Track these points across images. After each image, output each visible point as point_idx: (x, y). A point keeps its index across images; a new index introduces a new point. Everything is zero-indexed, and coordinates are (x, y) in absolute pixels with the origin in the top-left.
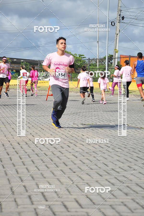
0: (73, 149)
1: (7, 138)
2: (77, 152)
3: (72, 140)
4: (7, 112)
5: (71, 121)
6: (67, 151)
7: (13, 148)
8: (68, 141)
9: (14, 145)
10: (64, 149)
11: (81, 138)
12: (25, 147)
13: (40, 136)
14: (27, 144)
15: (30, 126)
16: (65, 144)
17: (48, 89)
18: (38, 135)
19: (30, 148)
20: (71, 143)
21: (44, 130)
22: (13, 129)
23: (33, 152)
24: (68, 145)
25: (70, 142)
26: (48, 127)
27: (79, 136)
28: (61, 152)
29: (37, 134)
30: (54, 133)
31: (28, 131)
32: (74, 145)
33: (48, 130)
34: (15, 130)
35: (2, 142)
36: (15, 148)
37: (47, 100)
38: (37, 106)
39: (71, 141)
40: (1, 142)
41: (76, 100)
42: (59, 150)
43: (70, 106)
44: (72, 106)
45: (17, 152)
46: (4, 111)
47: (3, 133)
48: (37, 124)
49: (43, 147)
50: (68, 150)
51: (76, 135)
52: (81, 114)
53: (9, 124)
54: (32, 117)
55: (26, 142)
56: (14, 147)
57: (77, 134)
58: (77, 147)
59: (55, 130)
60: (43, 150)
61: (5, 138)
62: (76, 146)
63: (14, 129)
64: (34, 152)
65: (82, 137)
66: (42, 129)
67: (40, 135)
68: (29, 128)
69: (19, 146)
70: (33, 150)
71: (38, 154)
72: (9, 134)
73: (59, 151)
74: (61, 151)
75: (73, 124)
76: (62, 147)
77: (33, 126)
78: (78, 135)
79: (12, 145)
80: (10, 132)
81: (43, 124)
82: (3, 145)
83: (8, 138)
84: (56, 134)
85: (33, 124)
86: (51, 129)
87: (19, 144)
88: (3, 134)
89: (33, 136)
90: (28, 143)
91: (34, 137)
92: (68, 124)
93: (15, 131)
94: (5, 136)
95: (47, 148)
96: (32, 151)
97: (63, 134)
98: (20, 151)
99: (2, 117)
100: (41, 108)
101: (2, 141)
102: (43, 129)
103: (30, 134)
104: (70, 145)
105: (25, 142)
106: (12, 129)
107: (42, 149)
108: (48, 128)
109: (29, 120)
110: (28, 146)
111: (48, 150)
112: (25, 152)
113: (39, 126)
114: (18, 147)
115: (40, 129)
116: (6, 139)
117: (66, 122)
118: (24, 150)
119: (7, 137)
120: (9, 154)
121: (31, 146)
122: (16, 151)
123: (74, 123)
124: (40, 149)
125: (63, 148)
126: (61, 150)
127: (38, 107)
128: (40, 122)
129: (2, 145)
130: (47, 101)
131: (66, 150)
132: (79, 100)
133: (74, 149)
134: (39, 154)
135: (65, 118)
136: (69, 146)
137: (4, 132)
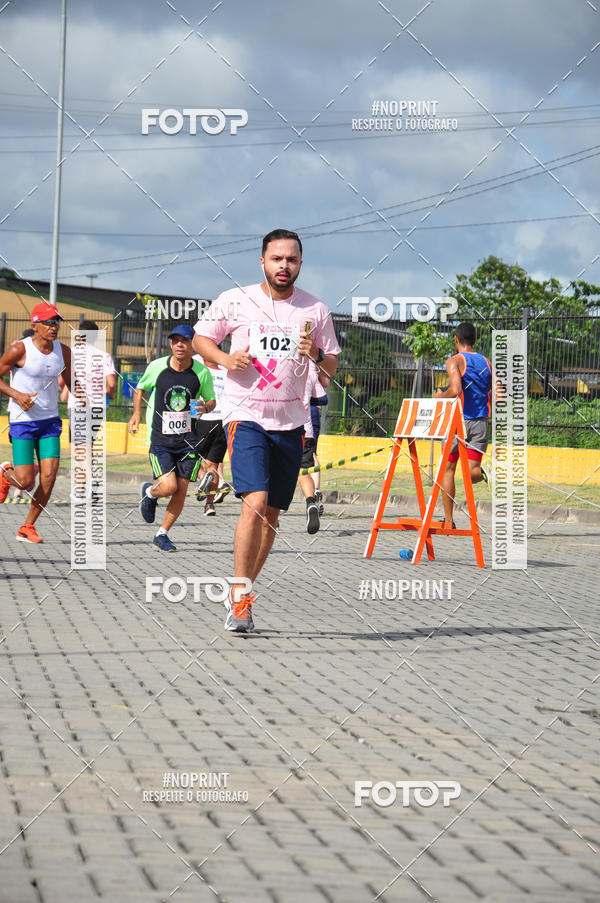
0: (543, 870)
1: (139, 781)
2: (569, 887)
3: (536, 809)
4: (138, 619)
5: (523, 689)
6: (506, 877)
7: (182, 846)
8: (511, 819)
9: (182, 825)
10: (490, 867)
11: (591, 799)
12: (251, 839)
13: (337, 777)
14: (261, 822)
15: (278, 711)
16: (492, 832)
17: (379, 490)
18: (327, 769)
19: (280, 845)
20: (529, 829)
21: (357, 737)
22: (174, 723)
23: (299, 878)
24: (508, 844)
25: (520, 823)
26: (382, 719)
27: (574, 789)
28: (468, 884)
29: (319, 760)
30: (420, 759)
31: (262, 744)
32: (550, 842)
33: (384, 743)
34: (186, 733)
35: (115, 805)
36: (189, 843)
37: (376, 553)
38: (315, 591)
39: (532, 819)
40: (109, 803)
41: (548, 559)
42: (458, 872)
43: (512, 594)
44: (524, 598)
45: (206, 870)
46: (119, 610)
47: (120, 749)
48: (319, 700)
49: (360, 848)
50: (515, 871)
51: (555, 779)
52: (582, 648)
53: (150, 693)
54: (282, 658)
55: (254, 813)
56: (184, 840)
57: (564, 772)
58: (566, 854)
59: (428, 742)
60: (361, 867)
61: (128, 780)
62: (558, 848)
63: (180, 728)
64: (305, 872)
65: (593, 795)
66: (344, 730)
67: (339, 771)
68: (272, 722)
69: (215, 830)
70: (298, 859)
71: (330, 890)
72: (149, 758)
73: (459, 879)
74: (468, 878)
75: (538, 709)
76: (472, 852)
77: (291, 711)
78: (573, 782)
79: (173, 827)
80: (157, 745)
81: (350, 701)
82: (121, 824)
83: (148, 779)
84: (435, 767)
85: (292, 701)
86: (399, 732)
87: (215, 823)
88: (115, 753)
89: (296, 775)
90: (265, 814)
91: (300, 778)
92: (506, 707)
93: (184, 737)
94: (127, 768)
95: (382, 853)
96: (293, 869)
97: (475, 771)
98: (221, 862)
99: (109, 649)
100: (335, 603)
101: (111, 799)
102: (352, 735)
103: (276, 759)
104: (525, 841)
105: (247, 807)
106: (169, 725)
107: (353, 860)
108: (381, 728)
109: (269, 674)
110: (269, 834)
111: (387, 864)
112: (252, 872)
113: (329, 715)
114: (205, 842)
115: (333, 731)
116: (138, 789)
117: (490, 695)
118: (243, 861)
119: (138, 774)
120: (156, 880)
121: (284, 837)
122: (195, 866)
123: (541, 705)
124: (341, 857)
125: (481, 860)
126: (470, 868)
127: (321, 595)
128: (331, 690)
129: (113, 825)
130: (372, 562)
131: (499, 873)
132: (569, 561)
133: (549, 870)
134: (334, 887)
135: (486, 672)
136: (521, 847)
137: (123, 745)
